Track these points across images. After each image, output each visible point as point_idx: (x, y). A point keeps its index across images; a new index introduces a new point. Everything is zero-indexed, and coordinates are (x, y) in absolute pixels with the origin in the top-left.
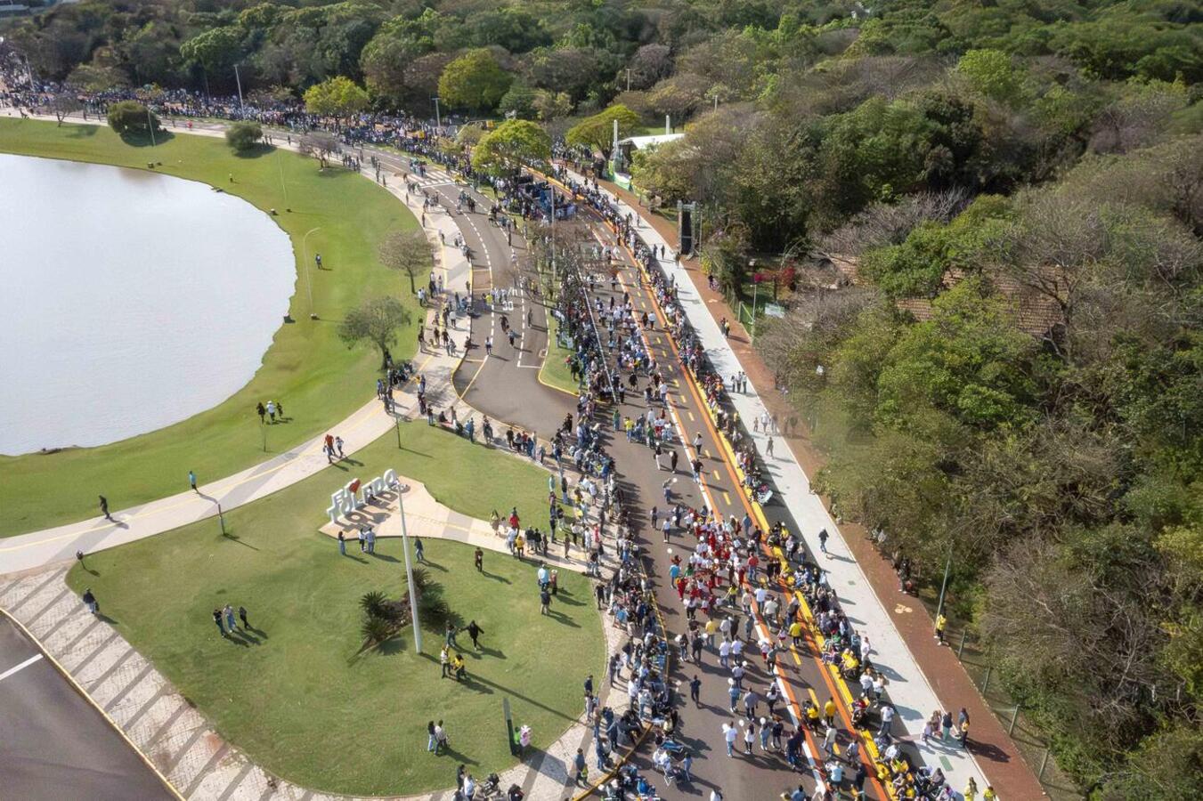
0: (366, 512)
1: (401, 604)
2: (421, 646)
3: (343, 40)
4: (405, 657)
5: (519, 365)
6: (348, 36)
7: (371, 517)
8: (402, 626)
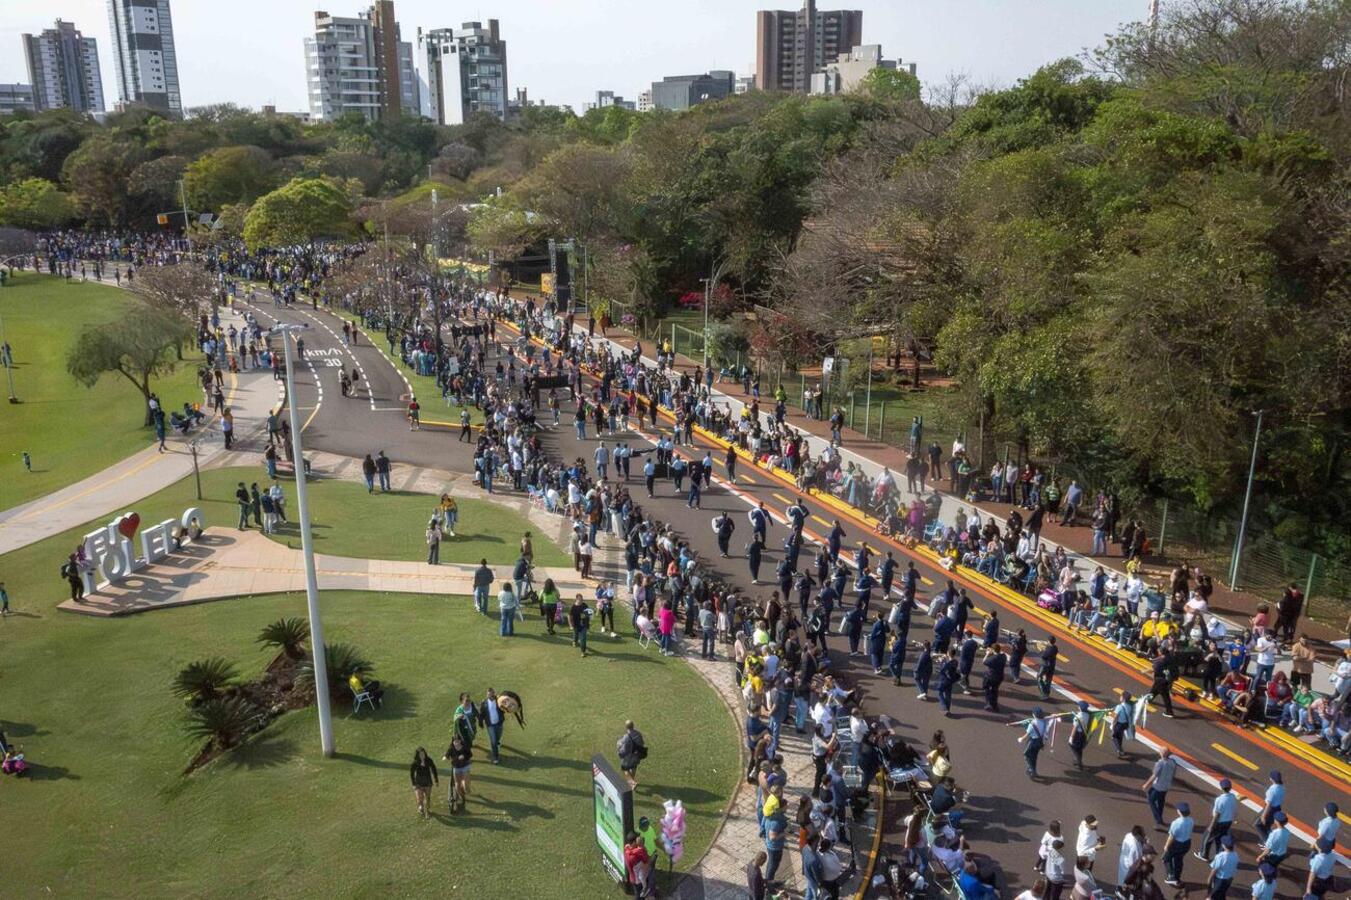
0: (152, 574)
1: (265, 683)
2: (332, 741)
3: (34, 149)
4: (300, 765)
5: (373, 408)
6: (43, 146)
7: (170, 581)
8: (275, 715)
